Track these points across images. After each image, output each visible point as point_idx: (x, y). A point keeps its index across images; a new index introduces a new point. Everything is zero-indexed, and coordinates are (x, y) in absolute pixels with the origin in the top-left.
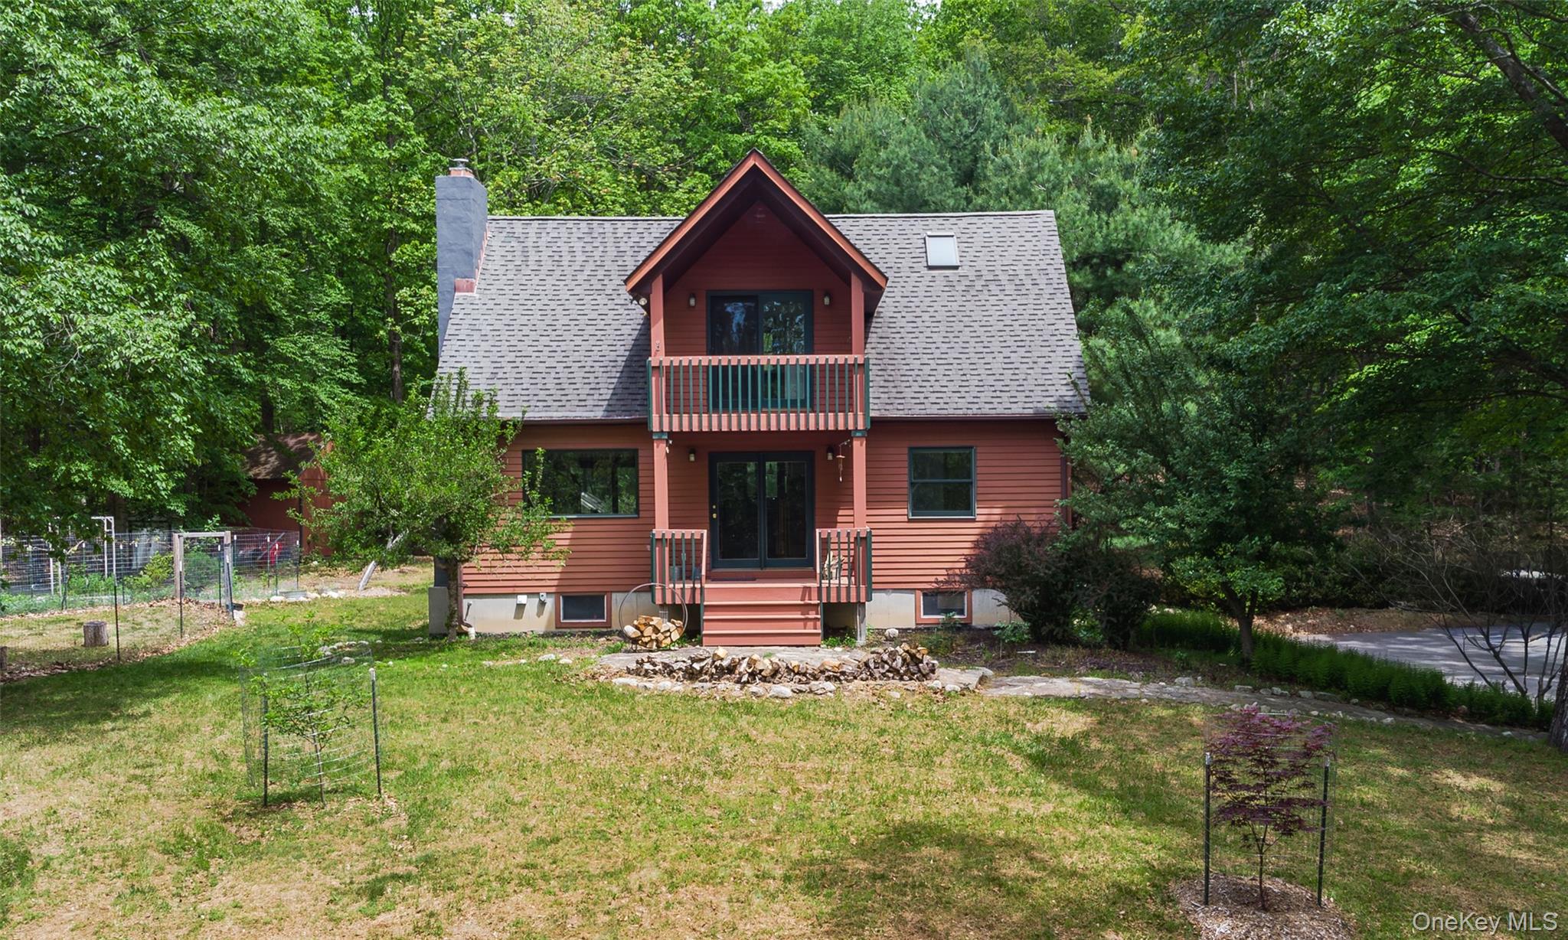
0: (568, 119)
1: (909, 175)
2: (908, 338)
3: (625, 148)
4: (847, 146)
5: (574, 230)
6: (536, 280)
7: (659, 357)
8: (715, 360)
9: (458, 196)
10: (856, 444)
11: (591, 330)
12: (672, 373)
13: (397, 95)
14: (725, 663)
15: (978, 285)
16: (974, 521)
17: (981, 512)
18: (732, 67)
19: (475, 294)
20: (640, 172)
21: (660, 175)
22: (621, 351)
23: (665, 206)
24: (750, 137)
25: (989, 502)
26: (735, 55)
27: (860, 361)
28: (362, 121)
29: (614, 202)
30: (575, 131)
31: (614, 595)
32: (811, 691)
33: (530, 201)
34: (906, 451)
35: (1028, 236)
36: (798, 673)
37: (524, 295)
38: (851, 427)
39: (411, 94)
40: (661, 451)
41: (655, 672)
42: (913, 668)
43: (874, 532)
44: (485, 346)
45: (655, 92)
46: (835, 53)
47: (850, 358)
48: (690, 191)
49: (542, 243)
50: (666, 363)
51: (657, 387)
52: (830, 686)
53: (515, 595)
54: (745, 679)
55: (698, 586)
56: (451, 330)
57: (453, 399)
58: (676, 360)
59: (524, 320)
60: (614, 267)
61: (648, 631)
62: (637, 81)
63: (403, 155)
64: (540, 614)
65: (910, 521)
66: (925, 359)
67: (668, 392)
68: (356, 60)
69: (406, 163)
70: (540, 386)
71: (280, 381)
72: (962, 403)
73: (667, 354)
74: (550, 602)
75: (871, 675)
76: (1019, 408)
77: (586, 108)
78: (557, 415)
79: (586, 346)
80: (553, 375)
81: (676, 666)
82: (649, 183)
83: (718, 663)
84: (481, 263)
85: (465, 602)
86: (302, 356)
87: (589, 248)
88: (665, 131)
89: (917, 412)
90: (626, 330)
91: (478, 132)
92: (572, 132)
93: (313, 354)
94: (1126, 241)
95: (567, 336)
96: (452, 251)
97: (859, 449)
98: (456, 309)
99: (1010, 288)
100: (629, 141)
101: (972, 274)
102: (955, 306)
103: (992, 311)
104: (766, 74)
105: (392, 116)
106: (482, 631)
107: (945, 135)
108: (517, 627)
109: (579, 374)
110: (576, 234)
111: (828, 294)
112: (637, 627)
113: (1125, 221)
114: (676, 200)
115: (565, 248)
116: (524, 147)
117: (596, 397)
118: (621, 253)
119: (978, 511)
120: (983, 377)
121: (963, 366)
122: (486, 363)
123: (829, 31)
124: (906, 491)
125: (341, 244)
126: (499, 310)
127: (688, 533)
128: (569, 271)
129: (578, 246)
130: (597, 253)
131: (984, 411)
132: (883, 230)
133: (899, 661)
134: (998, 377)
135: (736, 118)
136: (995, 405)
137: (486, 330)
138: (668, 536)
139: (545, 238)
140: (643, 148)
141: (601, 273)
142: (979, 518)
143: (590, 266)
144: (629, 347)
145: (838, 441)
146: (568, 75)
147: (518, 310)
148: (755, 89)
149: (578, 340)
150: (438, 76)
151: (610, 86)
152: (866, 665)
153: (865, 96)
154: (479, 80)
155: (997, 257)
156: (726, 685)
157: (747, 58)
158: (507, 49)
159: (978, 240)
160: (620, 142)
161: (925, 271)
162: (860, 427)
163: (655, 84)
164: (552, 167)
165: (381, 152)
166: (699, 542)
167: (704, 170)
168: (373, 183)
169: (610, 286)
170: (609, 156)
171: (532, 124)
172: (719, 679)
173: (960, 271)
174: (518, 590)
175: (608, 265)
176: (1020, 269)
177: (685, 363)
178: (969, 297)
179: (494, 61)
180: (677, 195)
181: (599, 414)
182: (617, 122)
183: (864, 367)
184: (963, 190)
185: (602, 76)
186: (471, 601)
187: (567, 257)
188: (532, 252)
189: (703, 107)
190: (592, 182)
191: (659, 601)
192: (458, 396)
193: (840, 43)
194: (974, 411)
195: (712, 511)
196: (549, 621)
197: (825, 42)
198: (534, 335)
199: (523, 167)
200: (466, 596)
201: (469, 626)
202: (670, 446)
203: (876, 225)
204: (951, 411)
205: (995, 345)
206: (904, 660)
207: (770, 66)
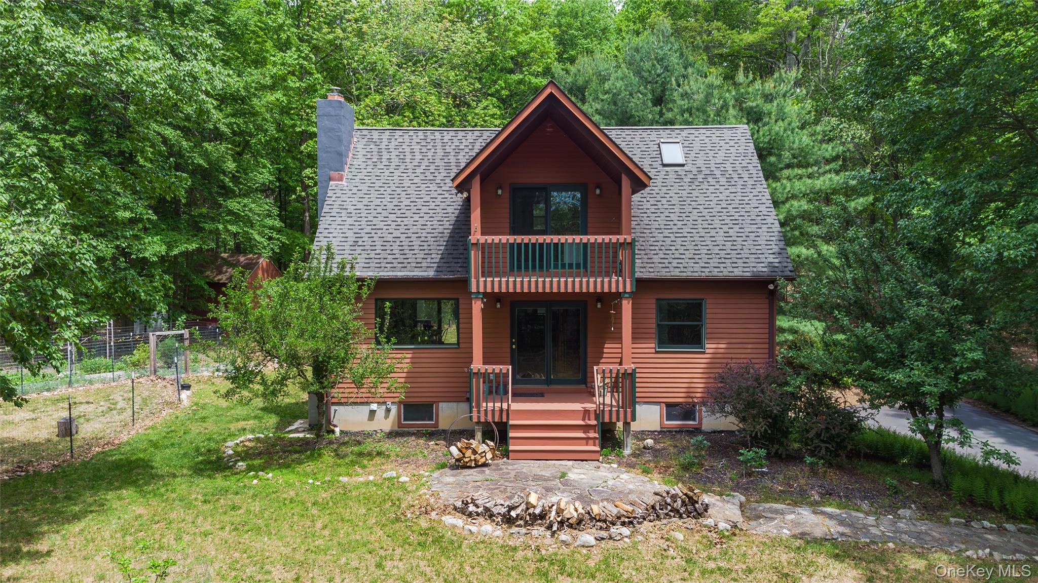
0: (410, 64)
1: (623, 99)
2: (653, 217)
3: (446, 82)
4: (580, 82)
5: (414, 137)
6: (387, 173)
7: (476, 236)
8: (519, 239)
9: (333, 113)
10: (624, 302)
11: (425, 209)
12: (485, 248)
13: (306, 49)
14: (537, 511)
15: (700, 177)
16: (704, 353)
17: (710, 347)
18: (511, 34)
19: (344, 183)
20: (455, 97)
21: (468, 98)
22: (447, 225)
23: (470, 118)
24: (521, 76)
25: (714, 338)
26: (512, 27)
27: (629, 240)
28: (283, 64)
29: (439, 115)
30: (414, 71)
31: (441, 404)
32: (611, 538)
33: (387, 114)
34: (654, 301)
35: (732, 143)
36: (599, 521)
37: (378, 183)
38: (621, 290)
39: (315, 49)
40: (477, 307)
41: (478, 515)
42: (690, 508)
43: (637, 370)
44: (350, 221)
45: (463, 47)
46: (569, 26)
47: (621, 238)
48: (484, 108)
49: (392, 146)
50: (482, 241)
51: (475, 257)
52: (626, 531)
53: (368, 403)
54: (555, 528)
55: (505, 406)
56: (326, 209)
57: (322, 265)
58: (489, 239)
59: (378, 202)
60: (442, 163)
61: (469, 453)
62: (453, 41)
63: (309, 85)
64: (386, 417)
65: (657, 352)
66: (666, 234)
67: (483, 262)
68: (281, 27)
69: (311, 90)
70: (388, 252)
71: (230, 227)
72: (697, 268)
73: (483, 234)
74: (394, 410)
75: (658, 516)
76: (741, 271)
77: (421, 58)
78: (400, 274)
79: (422, 221)
80: (398, 243)
81: (495, 511)
82: (460, 102)
83: (531, 511)
84: (349, 161)
85: (333, 408)
86: (244, 211)
87: (424, 150)
88: (470, 72)
89: (664, 274)
90: (450, 210)
91: (355, 71)
92: (413, 72)
93: (250, 210)
94: (769, 142)
95: (408, 214)
96: (327, 152)
97: (627, 307)
98: (330, 193)
99: (723, 180)
100: (448, 78)
101: (695, 170)
102: (685, 194)
103: (712, 197)
104: (531, 38)
105: (301, 61)
106: (345, 429)
107: (646, 74)
108: (369, 427)
109: (417, 243)
110: (416, 140)
111: (598, 187)
112: (460, 450)
113: (770, 130)
114: (476, 114)
115: (408, 150)
116: (384, 81)
117: (429, 260)
118: (447, 154)
119: (707, 346)
120: (711, 247)
121: (695, 239)
122: (350, 234)
123: (565, 14)
124: (654, 331)
125: (270, 140)
126: (360, 194)
127: (497, 368)
128: (410, 166)
129: (417, 148)
130: (430, 154)
131: (715, 274)
132: (628, 138)
133: (679, 502)
134: (721, 247)
135: (511, 65)
136: (722, 269)
137: (351, 209)
138: (483, 371)
139: (394, 143)
140: (457, 82)
141: (432, 168)
142: (708, 351)
143: (425, 163)
144: (452, 222)
145: (610, 300)
146: (411, 37)
147: (374, 194)
148: (524, 47)
149: (416, 217)
150: (330, 37)
151: (437, 44)
152: (653, 507)
153: (589, 52)
154: (355, 40)
155: (711, 158)
156: (538, 531)
157: (520, 29)
158: (373, 21)
159: (697, 146)
160: (443, 78)
161: (660, 168)
162: (628, 290)
163: (465, 43)
164: (401, 93)
165: (293, 83)
166: (506, 375)
167: (492, 95)
168: (289, 102)
169: (440, 177)
170: (435, 87)
171: (388, 66)
172: (532, 525)
173: (685, 168)
174: (371, 400)
175: (438, 162)
176: (729, 167)
177: (496, 241)
178: (694, 187)
179: (365, 27)
180: (477, 111)
181: (431, 274)
182: (440, 66)
183: (631, 245)
184: (658, 109)
185: (432, 38)
186: (337, 408)
187: (409, 157)
188: (385, 153)
189: (492, 59)
190: (425, 103)
191: (475, 420)
192: (326, 263)
193: (572, 21)
194: (705, 274)
195: (512, 344)
196: (393, 424)
197: (564, 20)
198: (385, 213)
199: (382, 93)
200: (333, 404)
201: (335, 426)
202: (484, 303)
203: (624, 135)
204: (690, 274)
205: (717, 223)
206: (683, 502)
207: (533, 34)
